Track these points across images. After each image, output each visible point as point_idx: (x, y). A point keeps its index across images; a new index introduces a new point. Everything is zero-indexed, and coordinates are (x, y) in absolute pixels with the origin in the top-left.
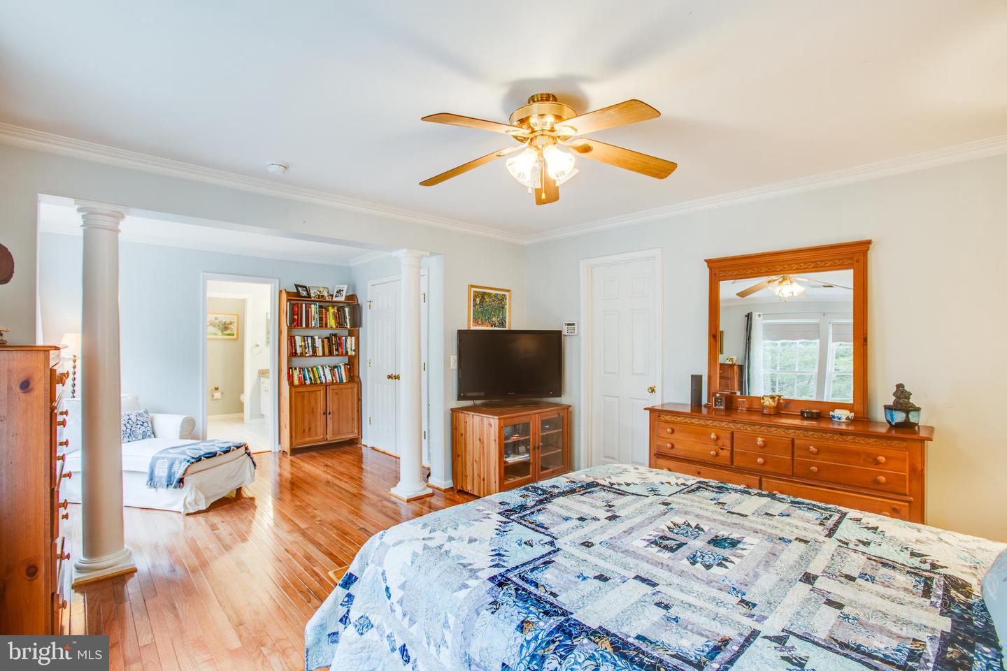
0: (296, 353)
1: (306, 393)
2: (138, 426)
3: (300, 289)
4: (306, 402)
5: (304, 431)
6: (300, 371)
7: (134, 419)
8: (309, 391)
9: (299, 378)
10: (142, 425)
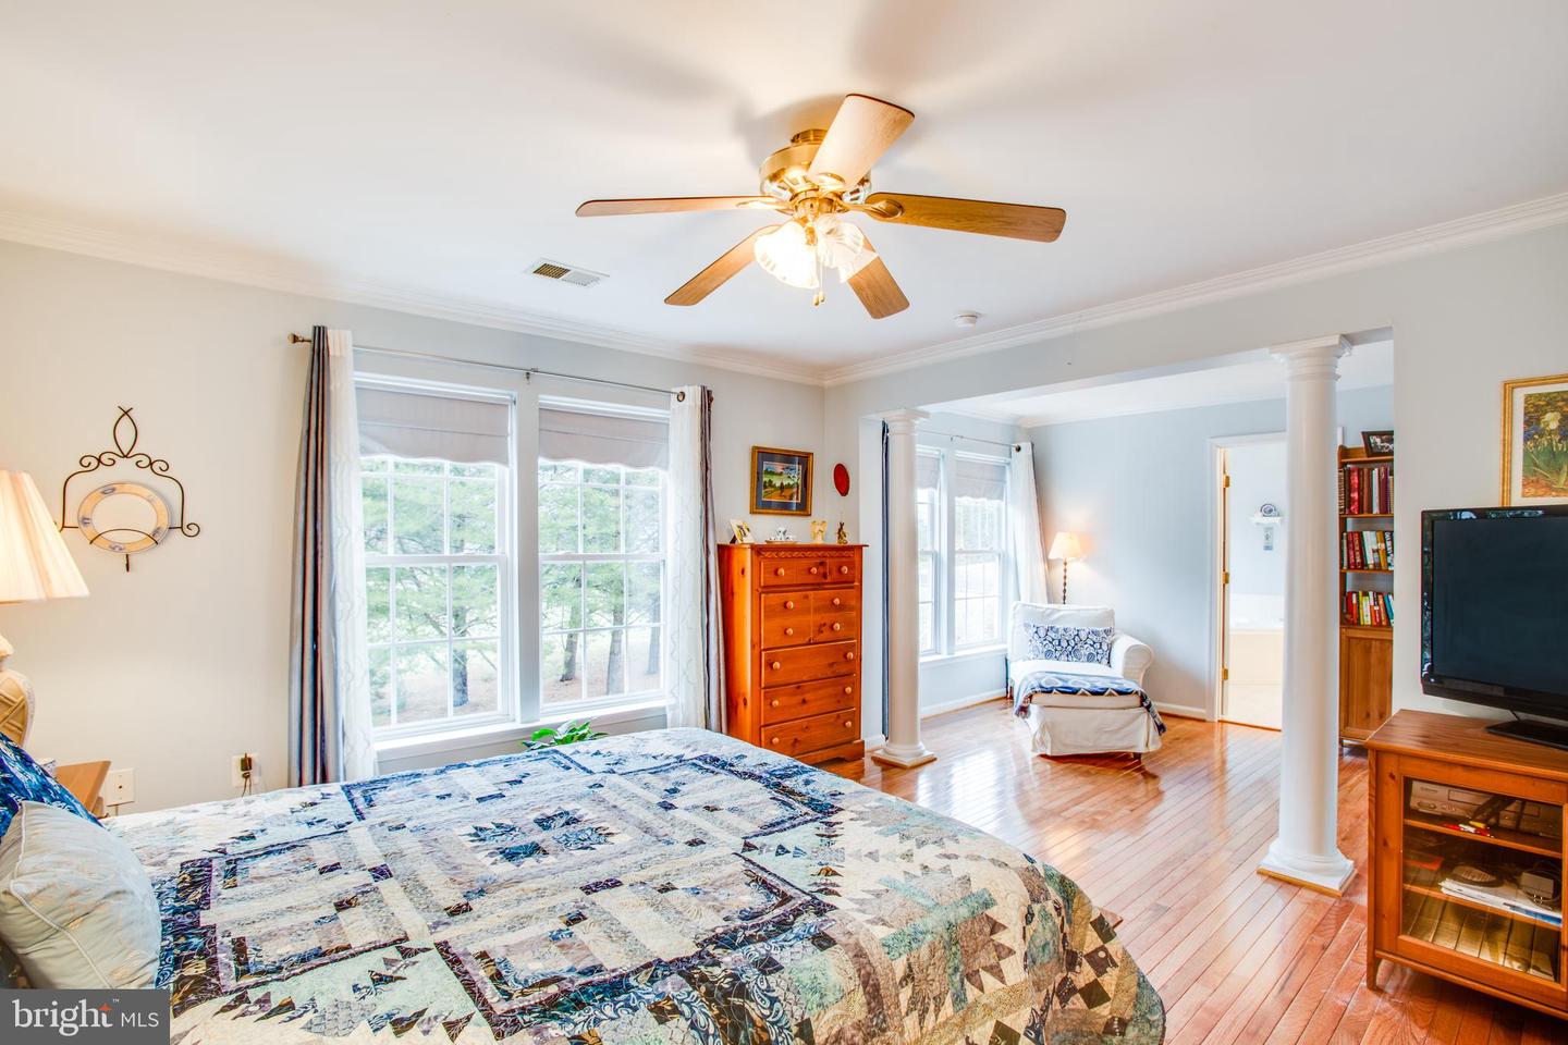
0: (1364, 564)
1: (1374, 642)
2: (1086, 646)
3: (1373, 439)
4: (1374, 659)
5: (1368, 715)
6: (1376, 600)
7: (1083, 635)
8: (1382, 640)
9: (1373, 613)
10: (1092, 646)
